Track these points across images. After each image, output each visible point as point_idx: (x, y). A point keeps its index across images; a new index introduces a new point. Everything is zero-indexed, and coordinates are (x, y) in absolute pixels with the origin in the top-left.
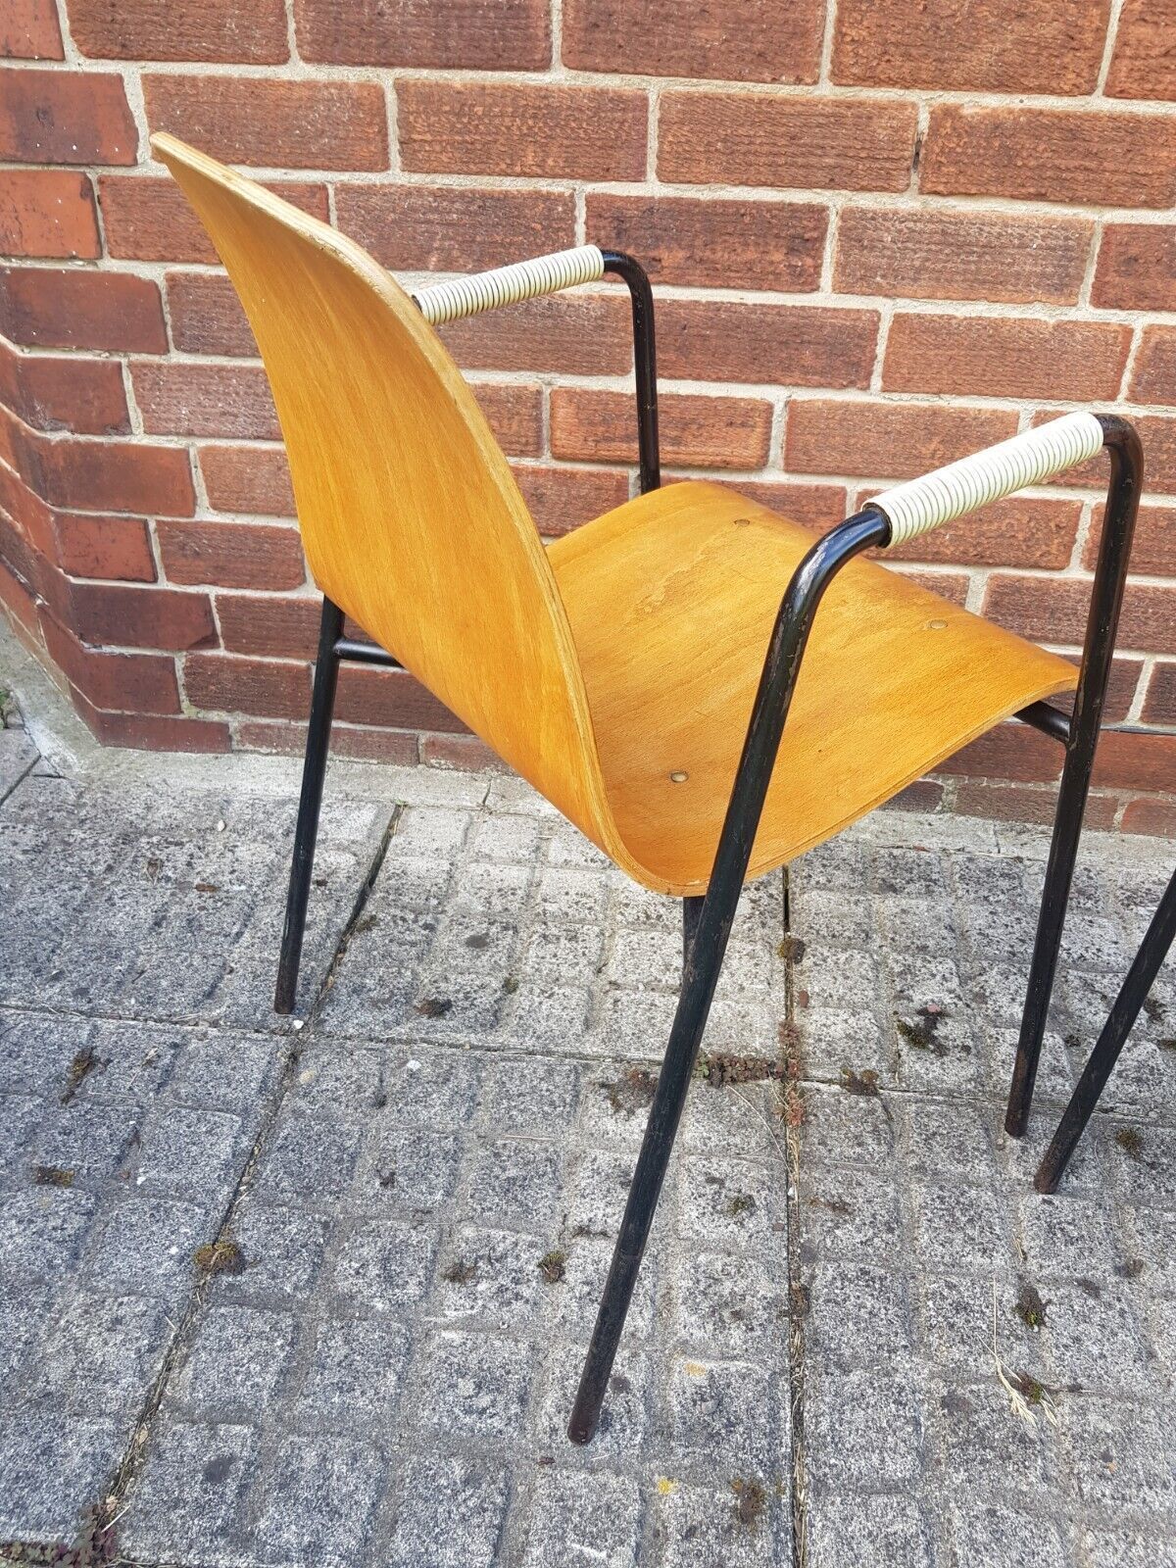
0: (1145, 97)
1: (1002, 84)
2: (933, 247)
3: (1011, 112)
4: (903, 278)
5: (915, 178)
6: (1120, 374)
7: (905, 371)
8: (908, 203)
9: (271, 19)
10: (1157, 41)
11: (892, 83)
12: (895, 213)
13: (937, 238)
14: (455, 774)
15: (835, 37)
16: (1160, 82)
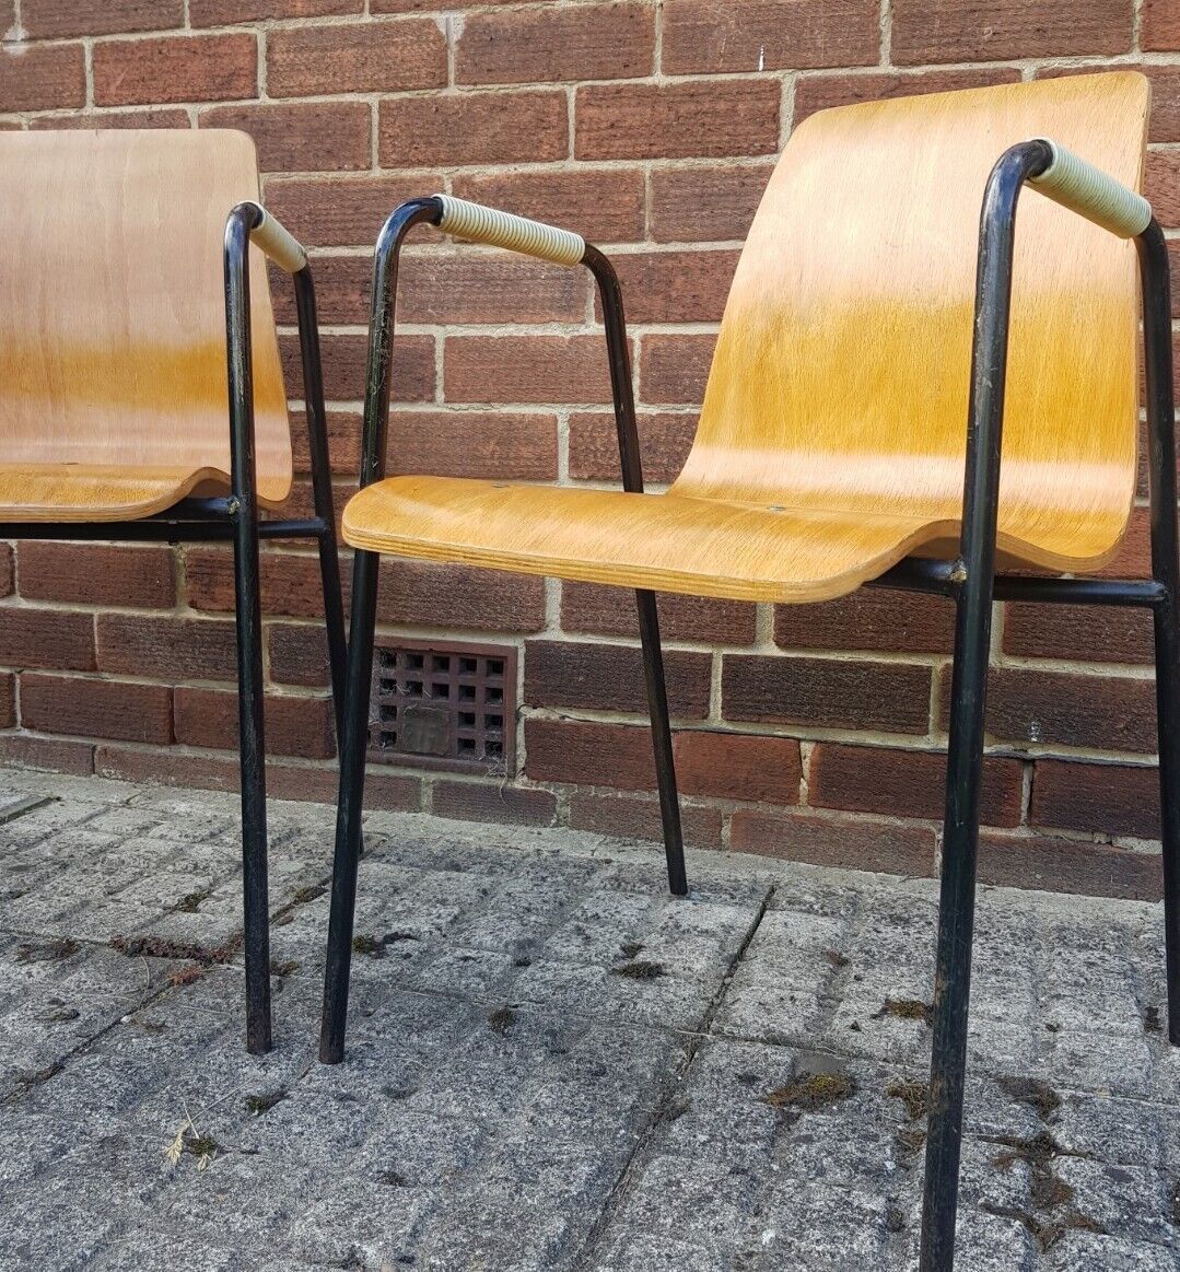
0: (604, 158)
1: (499, 158)
2: (468, 283)
3: (509, 177)
4: (448, 308)
7: (459, 384)
10: (603, 117)
11: (420, 163)
12: (436, 258)
13: (469, 275)
15: (379, 135)
16: (613, 146)
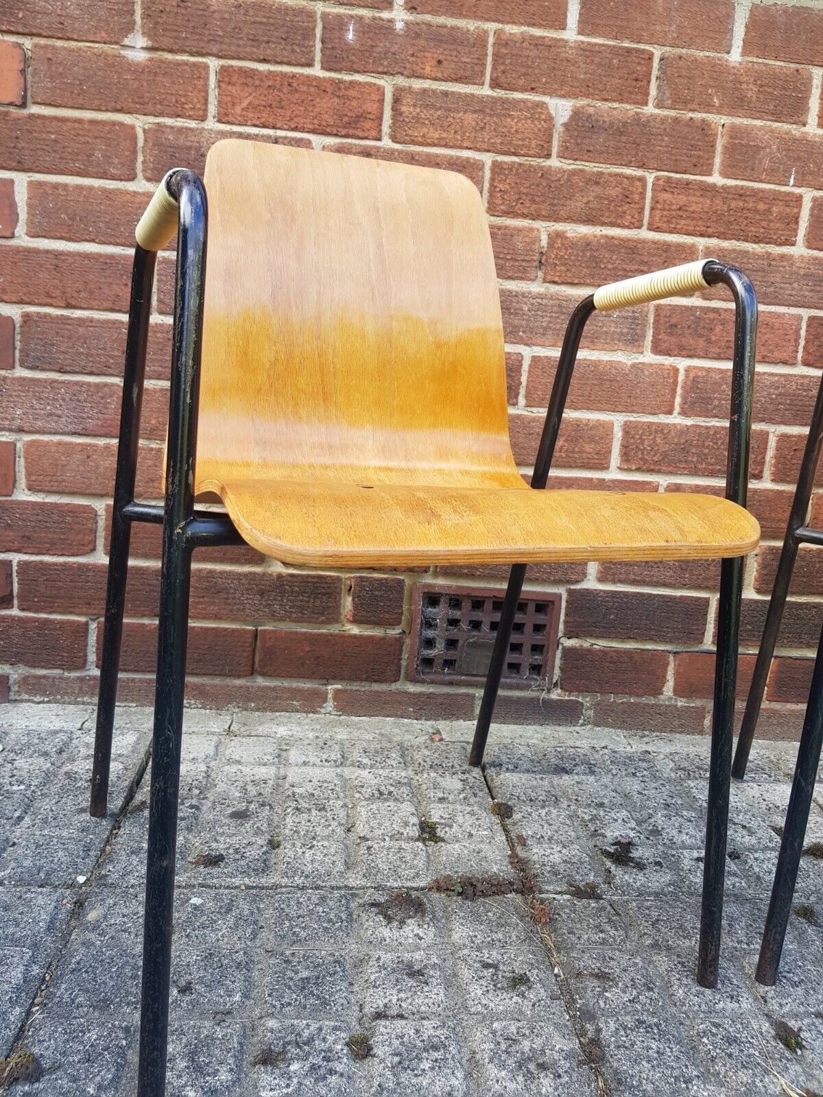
0: (671, 232)
1: (590, 220)
2: (554, 315)
3: (595, 236)
4: (536, 333)
5: (540, 274)
6: (673, 397)
7: (540, 393)
8: (536, 288)
9: (127, 153)
10: (674, 201)
11: (524, 216)
12: (530, 293)
13: (555, 309)
14: (203, 711)
15: (490, 189)
16: (679, 224)
